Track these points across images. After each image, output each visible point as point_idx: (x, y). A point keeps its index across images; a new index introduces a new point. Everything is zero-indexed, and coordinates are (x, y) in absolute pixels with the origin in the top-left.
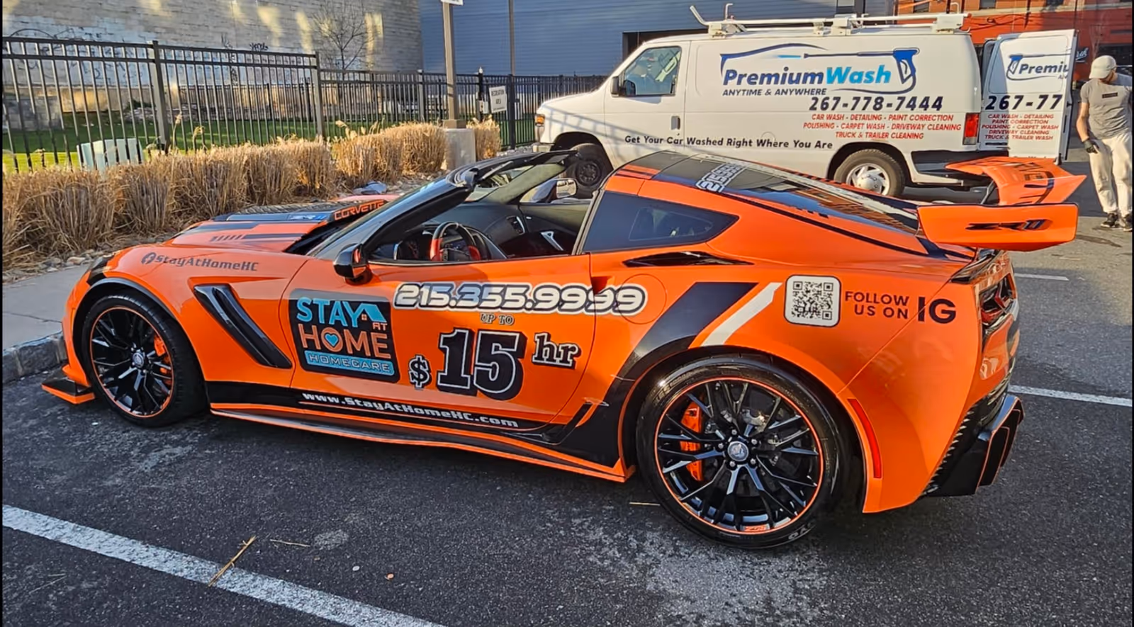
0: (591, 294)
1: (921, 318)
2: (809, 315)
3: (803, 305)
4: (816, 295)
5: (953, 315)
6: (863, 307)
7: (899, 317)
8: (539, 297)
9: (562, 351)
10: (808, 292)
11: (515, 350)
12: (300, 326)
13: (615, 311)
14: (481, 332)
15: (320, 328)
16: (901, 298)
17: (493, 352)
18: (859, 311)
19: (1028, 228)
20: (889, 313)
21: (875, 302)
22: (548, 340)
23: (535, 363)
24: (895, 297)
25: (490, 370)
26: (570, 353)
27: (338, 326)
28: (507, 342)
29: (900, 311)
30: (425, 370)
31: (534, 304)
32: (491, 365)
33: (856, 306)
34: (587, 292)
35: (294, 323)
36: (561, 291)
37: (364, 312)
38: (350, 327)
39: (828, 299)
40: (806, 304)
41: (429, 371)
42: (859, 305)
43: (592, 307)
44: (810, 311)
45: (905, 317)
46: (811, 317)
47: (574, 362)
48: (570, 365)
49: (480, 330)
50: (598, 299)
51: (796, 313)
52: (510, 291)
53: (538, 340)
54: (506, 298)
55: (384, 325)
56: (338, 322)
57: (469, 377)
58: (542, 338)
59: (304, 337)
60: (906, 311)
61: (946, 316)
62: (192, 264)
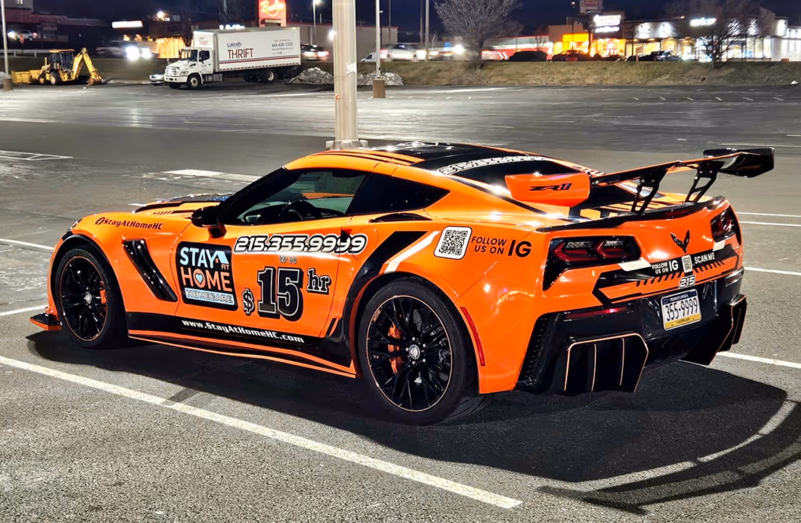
0: (339, 240)
1: (510, 254)
2: (449, 251)
3: (447, 245)
4: (456, 239)
5: (528, 251)
6: (480, 246)
7: (498, 253)
8: (312, 244)
9: (322, 281)
10: (453, 237)
11: (297, 282)
12: (182, 268)
13: (349, 252)
14: (279, 269)
15: (193, 269)
16: (503, 241)
17: (287, 284)
18: (477, 249)
19: (562, 189)
20: (493, 250)
21: (487, 243)
22: (315, 274)
23: (309, 291)
24: (499, 240)
25: (286, 298)
26: (326, 282)
27: (202, 268)
28: (293, 275)
29: (499, 249)
30: (251, 300)
31: (309, 249)
32: (286, 294)
33: (476, 246)
34: (337, 239)
35: (179, 265)
36: (323, 239)
37: (217, 257)
38: (209, 268)
39: (462, 242)
40: (449, 245)
41: (253, 301)
42: (478, 245)
43: (338, 250)
44: (450, 249)
45: (502, 253)
46: (449, 253)
47: (328, 289)
48: (326, 291)
49: (279, 268)
50: (343, 244)
51: (442, 250)
52: (297, 239)
53: (309, 274)
54: (295, 244)
55: (228, 266)
56: (202, 264)
57: (275, 304)
58: (311, 272)
59: (184, 276)
60: (503, 249)
61: (525, 252)
62: (124, 225)
